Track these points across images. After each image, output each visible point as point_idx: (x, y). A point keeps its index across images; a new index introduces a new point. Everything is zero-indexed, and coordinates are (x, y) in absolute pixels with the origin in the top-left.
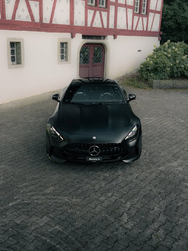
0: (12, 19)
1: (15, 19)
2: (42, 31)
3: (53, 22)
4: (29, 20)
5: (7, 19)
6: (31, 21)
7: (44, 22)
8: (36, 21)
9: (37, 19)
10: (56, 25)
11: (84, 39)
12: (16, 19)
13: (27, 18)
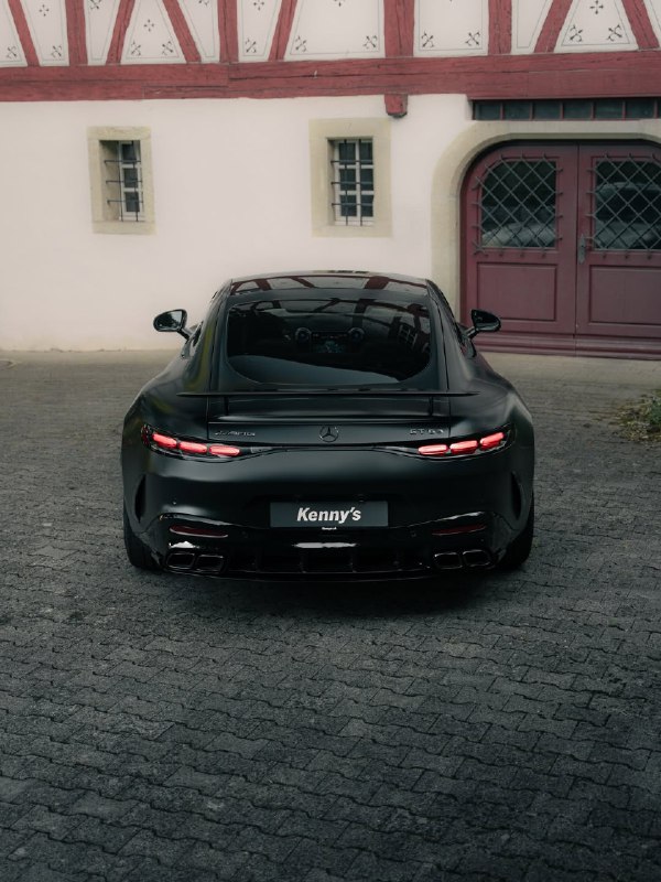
0: (108, 62)
1: (118, 59)
2: (236, 96)
3: (290, 55)
4: (178, 57)
5: (91, 62)
6: (184, 62)
7: (245, 56)
8: (205, 60)
9: (210, 50)
10: (303, 68)
11: (480, 119)
12: (124, 61)
13: (167, 52)
